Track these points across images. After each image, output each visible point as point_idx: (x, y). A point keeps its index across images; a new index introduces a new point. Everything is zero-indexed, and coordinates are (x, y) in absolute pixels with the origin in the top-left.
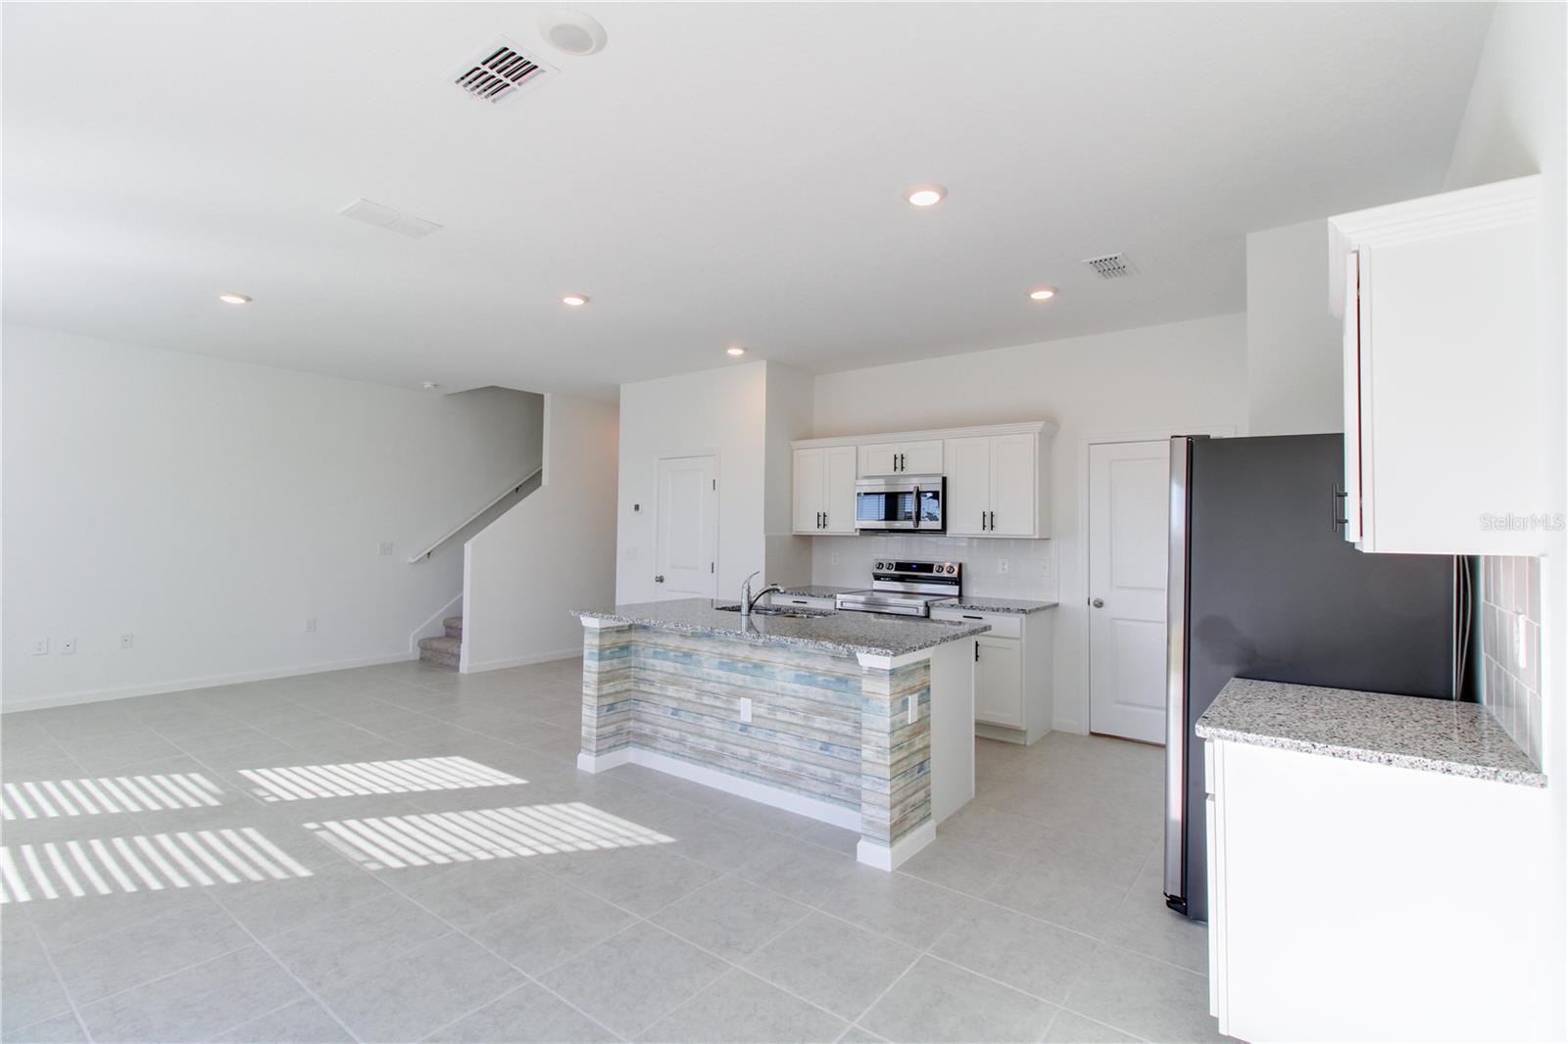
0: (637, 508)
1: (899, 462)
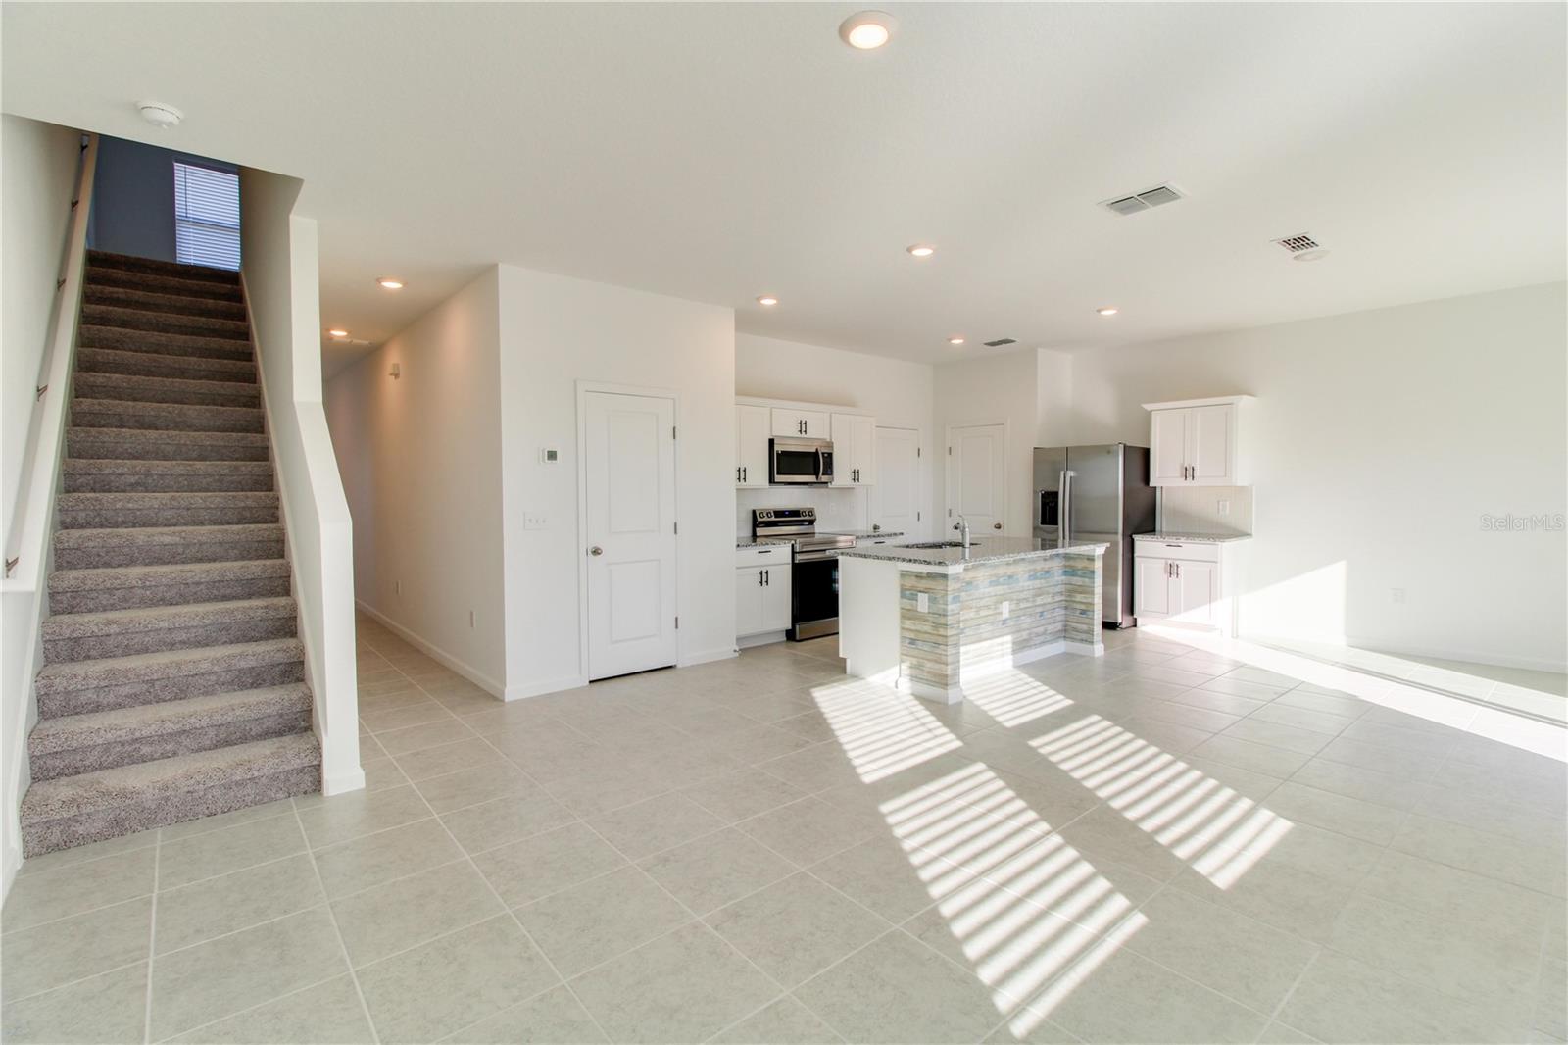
0: (552, 455)
1: (803, 426)
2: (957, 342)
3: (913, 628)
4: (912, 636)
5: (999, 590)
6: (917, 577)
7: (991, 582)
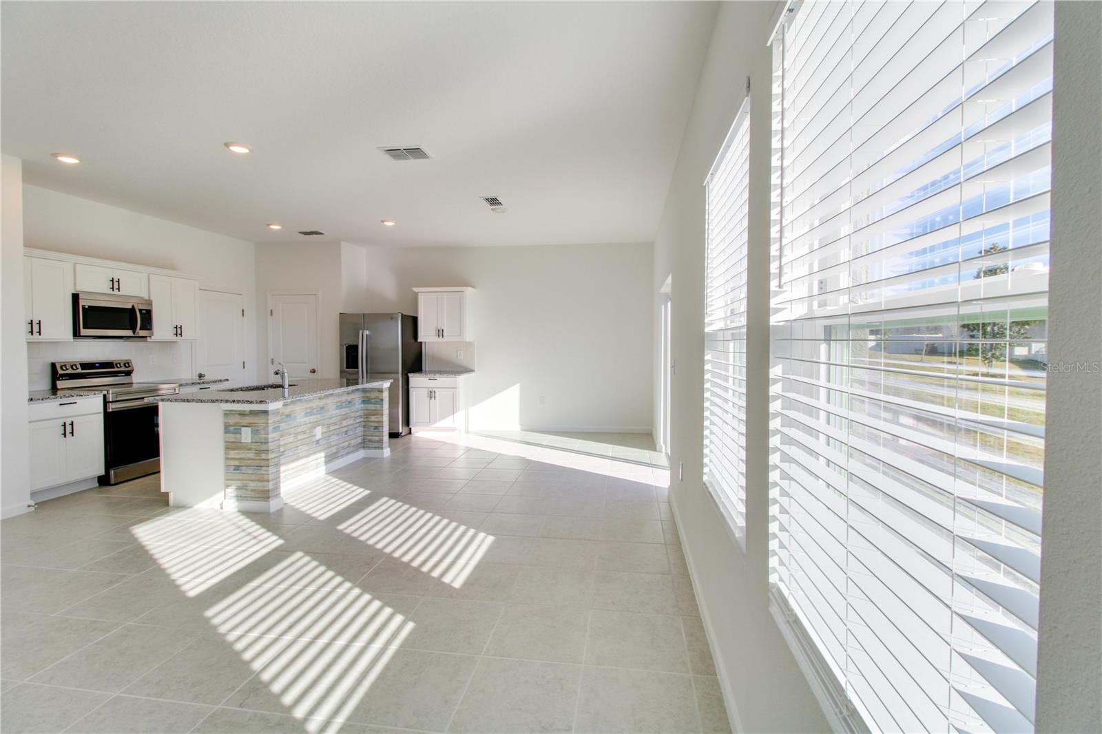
1: (116, 284)
2: (276, 227)
3: (238, 457)
4: (237, 463)
5: (313, 418)
6: (240, 414)
7: (306, 413)
